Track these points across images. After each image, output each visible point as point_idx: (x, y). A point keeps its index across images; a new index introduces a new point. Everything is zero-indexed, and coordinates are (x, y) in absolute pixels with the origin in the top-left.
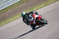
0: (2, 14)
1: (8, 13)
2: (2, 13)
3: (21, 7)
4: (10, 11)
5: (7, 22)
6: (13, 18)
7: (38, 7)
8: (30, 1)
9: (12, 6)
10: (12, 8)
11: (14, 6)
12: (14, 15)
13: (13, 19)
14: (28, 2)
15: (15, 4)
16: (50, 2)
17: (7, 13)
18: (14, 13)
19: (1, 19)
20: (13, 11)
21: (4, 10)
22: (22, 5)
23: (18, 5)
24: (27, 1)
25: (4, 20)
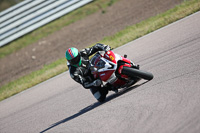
0: (17, 54)
1: (37, 52)
2: (18, 49)
3: (81, 29)
4: (44, 42)
5: (34, 81)
6: (55, 66)
7: (138, 30)
8: (110, 8)
9: (51, 28)
10: (50, 33)
11: (57, 26)
12: (58, 56)
13: (54, 70)
14: (103, 12)
15: (61, 21)
16: (178, 12)
17: (34, 50)
18: (57, 49)
19: (14, 72)
20: (54, 43)
21: (24, 39)
22: (84, 23)
23: (73, 22)
24: (100, 8)
25: (23, 74)
